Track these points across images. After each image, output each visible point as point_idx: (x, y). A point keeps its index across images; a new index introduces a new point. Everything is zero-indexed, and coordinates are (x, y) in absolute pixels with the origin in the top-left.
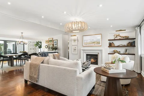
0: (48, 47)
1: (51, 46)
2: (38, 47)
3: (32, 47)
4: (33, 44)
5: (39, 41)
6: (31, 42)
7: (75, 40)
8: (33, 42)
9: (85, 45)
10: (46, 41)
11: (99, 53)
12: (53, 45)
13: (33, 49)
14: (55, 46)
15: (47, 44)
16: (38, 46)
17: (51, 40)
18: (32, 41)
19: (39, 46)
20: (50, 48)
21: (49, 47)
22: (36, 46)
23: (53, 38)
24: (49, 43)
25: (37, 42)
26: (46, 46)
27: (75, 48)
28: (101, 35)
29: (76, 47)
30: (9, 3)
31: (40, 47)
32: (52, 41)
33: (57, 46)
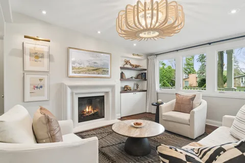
7: (37, 56)
9: (75, 72)
11: (107, 93)
27: (38, 83)
28: (109, 55)
29: (45, 77)
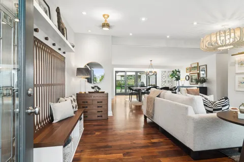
0: (189, 78)
1: (195, 76)
2: (174, 79)
3: (167, 79)
4: (169, 74)
5: (176, 70)
6: (165, 72)
7: (242, 64)
8: (169, 72)
10: (187, 69)
12: (199, 74)
13: (168, 81)
14: (201, 76)
15: (188, 74)
16: (176, 78)
17: (194, 67)
18: (167, 70)
19: (176, 76)
20: (194, 81)
21: (192, 79)
22: (172, 78)
23: (198, 63)
24: (191, 73)
25: (173, 71)
26: (187, 77)
27: (242, 80)
30: (131, 34)
31: (178, 79)
32: (196, 67)
33: (205, 76)
